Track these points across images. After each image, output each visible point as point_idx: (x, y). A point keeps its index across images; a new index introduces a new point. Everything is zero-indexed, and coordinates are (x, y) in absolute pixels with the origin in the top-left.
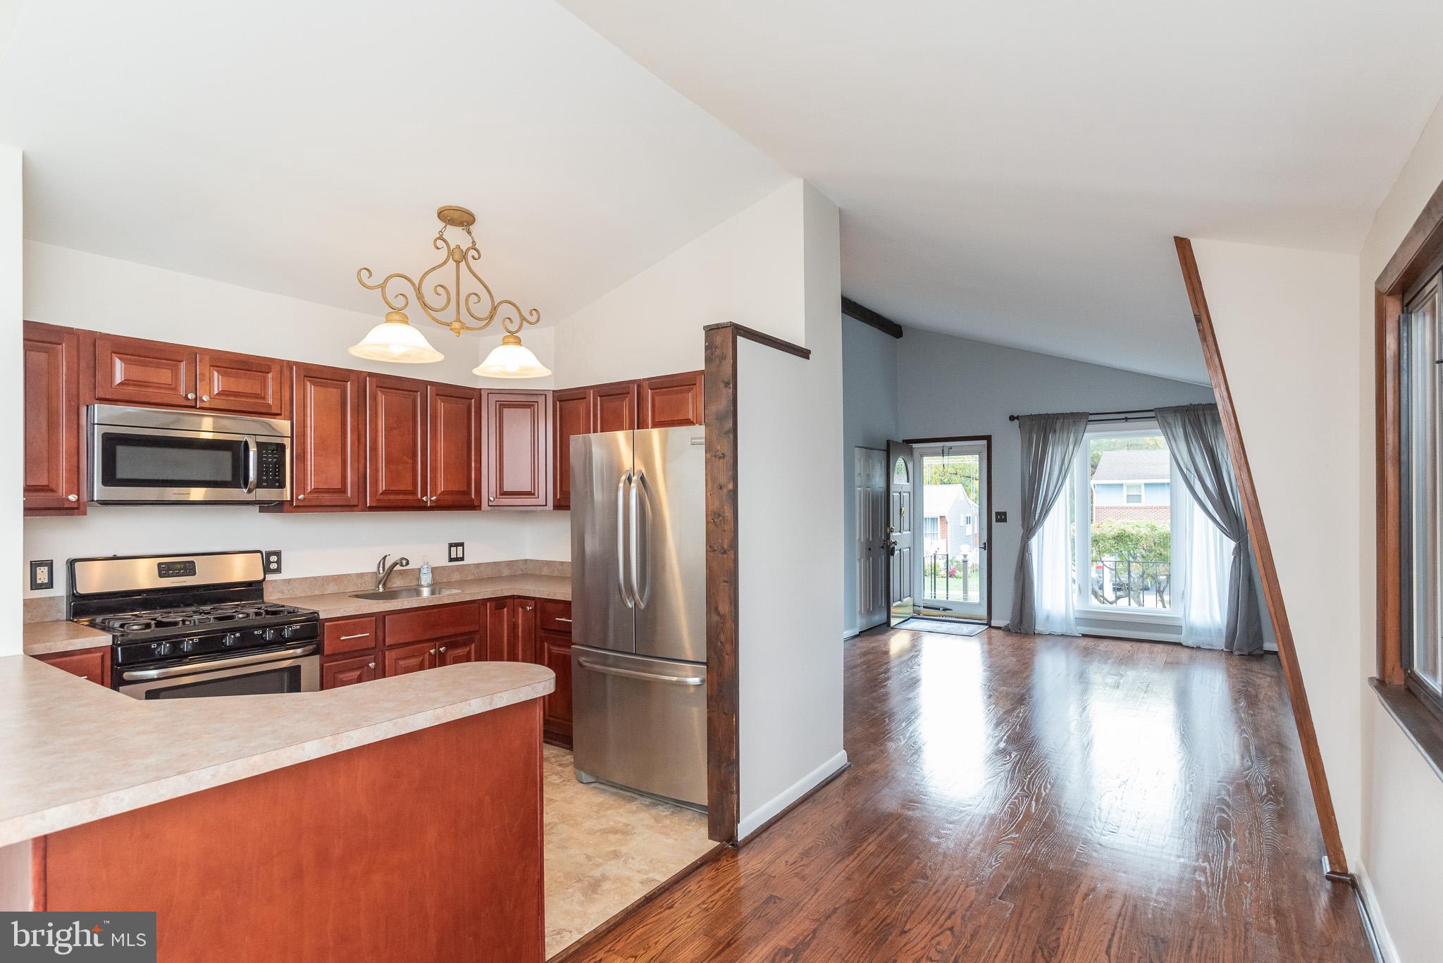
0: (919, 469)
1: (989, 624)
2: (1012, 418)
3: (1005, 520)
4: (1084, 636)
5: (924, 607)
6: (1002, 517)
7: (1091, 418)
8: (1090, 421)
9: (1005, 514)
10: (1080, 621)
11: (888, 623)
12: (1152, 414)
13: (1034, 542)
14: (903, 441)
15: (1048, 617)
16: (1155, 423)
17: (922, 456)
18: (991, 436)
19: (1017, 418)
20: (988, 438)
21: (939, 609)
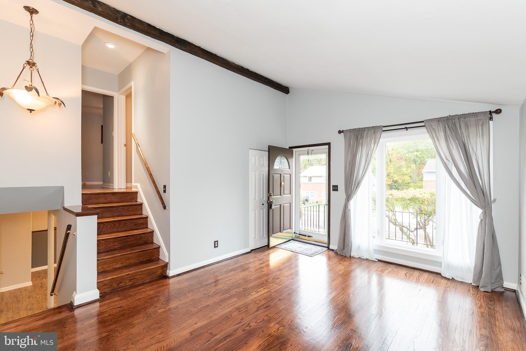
0: (297, 161)
1: (328, 248)
2: (340, 132)
3: (337, 190)
4: (379, 261)
5: (299, 234)
6: (336, 188)
7: (384, 129)
8: (383, 131)
9: (337, 186)
10: (377, 251)
11: (268, 245)
12: (422, 124)
13: (352, 202)
14: (289, 147)
15: (359, 247)
16: (424, 130)
17: (299, 155)
18: (330, 143)
19: (343, 131)
20: (329, 144)
21: (306, 236)
